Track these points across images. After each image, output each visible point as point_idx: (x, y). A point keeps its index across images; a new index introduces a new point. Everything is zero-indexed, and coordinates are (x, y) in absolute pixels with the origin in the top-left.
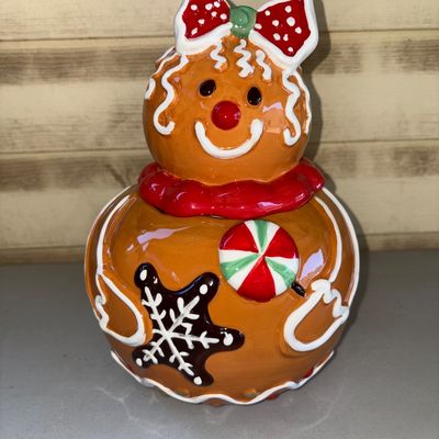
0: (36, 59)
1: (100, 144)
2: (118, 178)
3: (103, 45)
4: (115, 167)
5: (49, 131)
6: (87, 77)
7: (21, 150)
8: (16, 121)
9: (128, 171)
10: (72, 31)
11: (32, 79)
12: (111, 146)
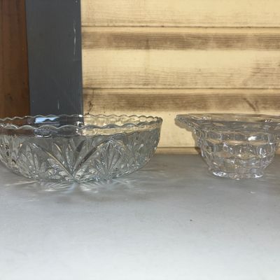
0: (214, 38)
1: (245, 85)
2: (251, 105)
3: (250, 32)
4: (249, 100)
5: (217, 76)
6: (242, 48)
7: (200, 87)
8: (200, 70)
9: (257, 102)
10: (239, 23)
11: (213, 48)
12: (250, 87)
